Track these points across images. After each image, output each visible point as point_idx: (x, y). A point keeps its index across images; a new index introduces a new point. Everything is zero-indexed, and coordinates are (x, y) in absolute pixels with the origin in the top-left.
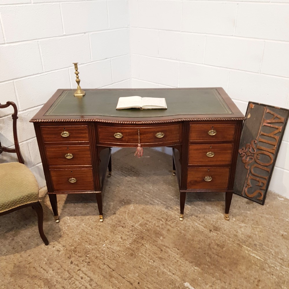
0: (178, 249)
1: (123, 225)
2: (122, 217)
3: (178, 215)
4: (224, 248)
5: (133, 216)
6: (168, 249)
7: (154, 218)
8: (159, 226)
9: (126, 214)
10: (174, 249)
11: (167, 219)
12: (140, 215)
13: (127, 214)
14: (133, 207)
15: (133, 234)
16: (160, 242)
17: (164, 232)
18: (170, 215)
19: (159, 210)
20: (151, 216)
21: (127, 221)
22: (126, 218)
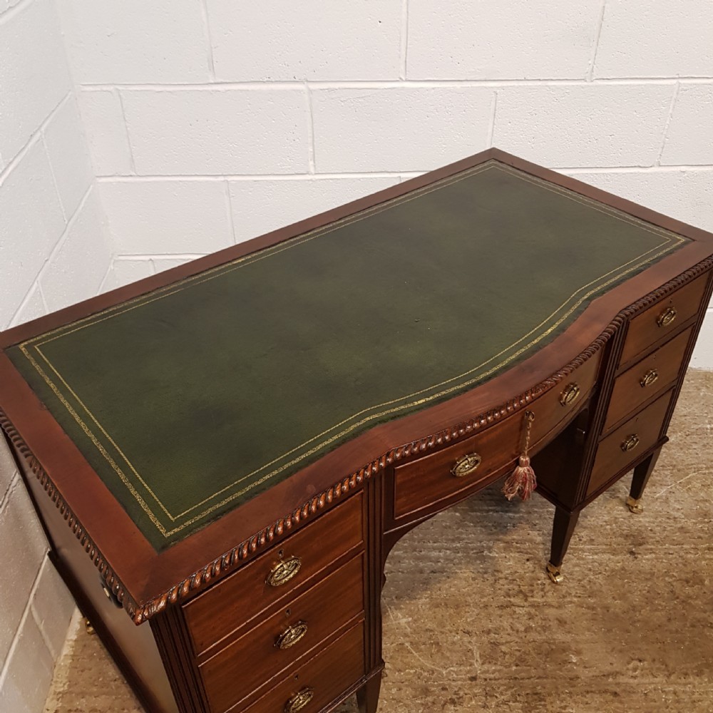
0: (640, 661)
1: (449, 695)
2: (412, 671)
3: (528, 560)
4: (705, 581)
5: (437, 644)
6: (622, 679)
7: (490, 610)
8: (531, 627)
9: (409, 652)
10: (631, 666)
11: (521, 592)
12: (448, 627)
13: (414, 652)
14: (404, 617)
15: (505, 703)
16: (585, 674)
17: (560, 636)
18: (511, 574)
19: (474, 579)
20: (476, 611)
21: (440, 673)
22: (429, 665)
